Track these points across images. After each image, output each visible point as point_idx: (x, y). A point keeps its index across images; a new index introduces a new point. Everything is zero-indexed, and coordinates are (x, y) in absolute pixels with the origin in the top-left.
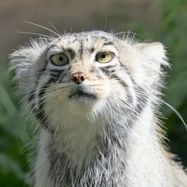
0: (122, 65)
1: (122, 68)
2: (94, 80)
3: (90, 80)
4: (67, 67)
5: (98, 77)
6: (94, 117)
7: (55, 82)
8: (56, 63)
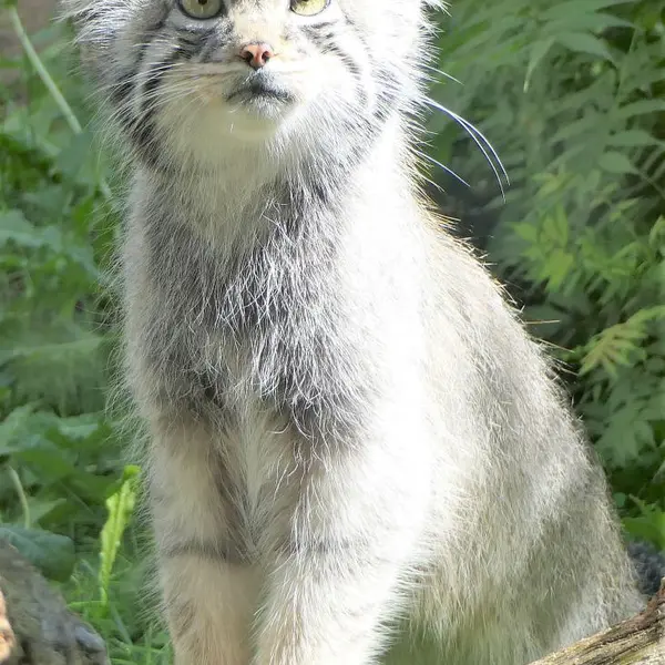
0: (349, 22)
1: (350, 27)
2: (293, 60)
3: (283, 59)
4: (222, 24)
5: (299, 51)
6: (280, 141)
7: (188, 57)
8: (192, 11)
